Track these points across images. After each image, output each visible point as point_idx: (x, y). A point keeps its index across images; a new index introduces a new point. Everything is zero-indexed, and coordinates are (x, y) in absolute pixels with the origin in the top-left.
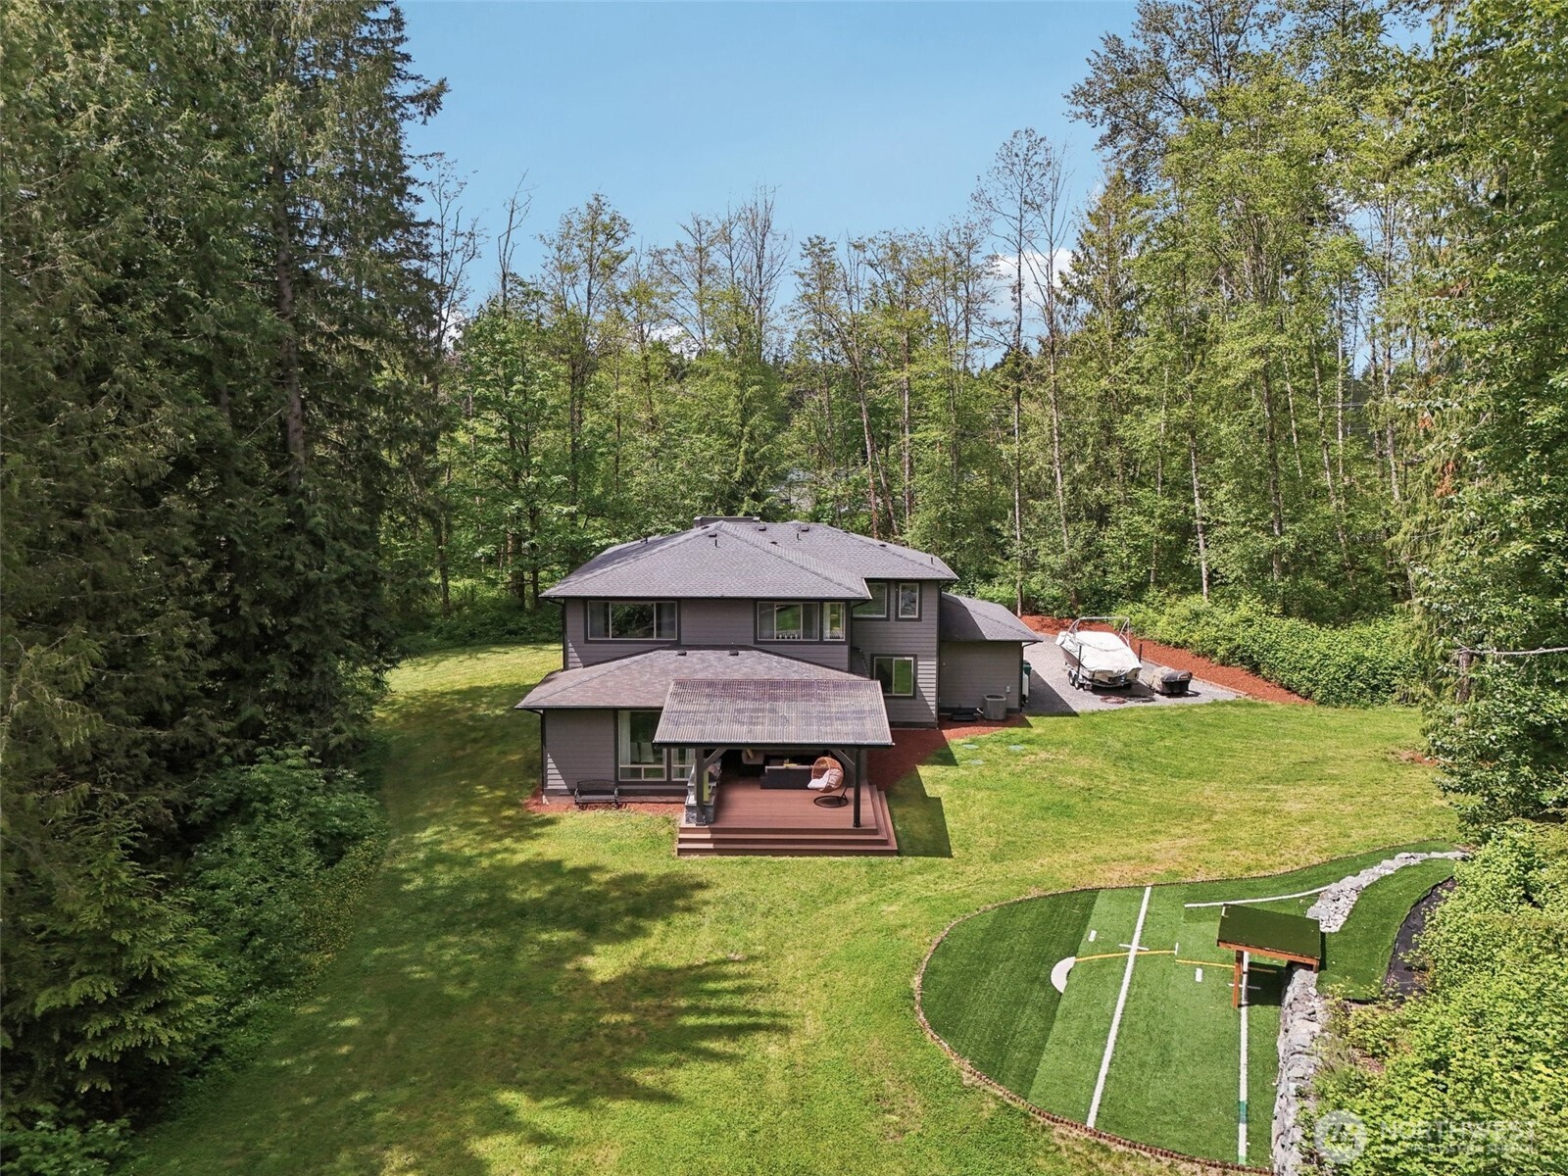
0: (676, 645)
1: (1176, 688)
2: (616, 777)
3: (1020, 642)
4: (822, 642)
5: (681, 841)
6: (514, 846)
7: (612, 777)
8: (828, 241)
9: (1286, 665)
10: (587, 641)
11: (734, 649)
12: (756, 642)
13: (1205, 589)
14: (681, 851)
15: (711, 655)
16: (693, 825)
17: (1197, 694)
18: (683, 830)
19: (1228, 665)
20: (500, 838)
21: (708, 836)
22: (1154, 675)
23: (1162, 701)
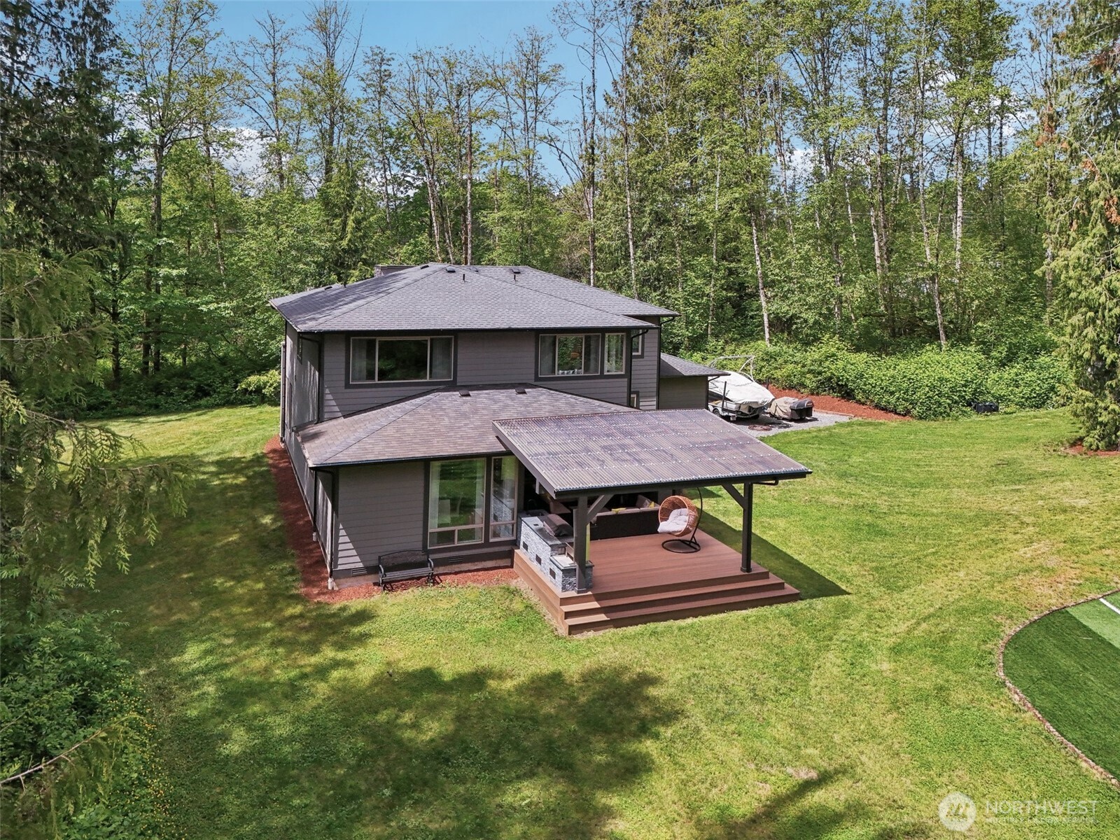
0: (451, 386)
1: (802, 414)
2: (425, 546)
3: (706, 376)
4: (602, 376)
5: (568, 615)
6: (341, 655)
7: (419, 545)
8: (388, 51)
9: (878, 389)
10: (348, 386)
11: (521, 387)
12: (537, 379)
13: (767, 336)
14: (573, 629)
15: (501, 395)
16: (573, 594)
17: (815, 419)
18: (564, 601)
19: (818, 394)
20: (313, 648)
21: (595, 605)
22: (784, 404)
23: (796, 426)
